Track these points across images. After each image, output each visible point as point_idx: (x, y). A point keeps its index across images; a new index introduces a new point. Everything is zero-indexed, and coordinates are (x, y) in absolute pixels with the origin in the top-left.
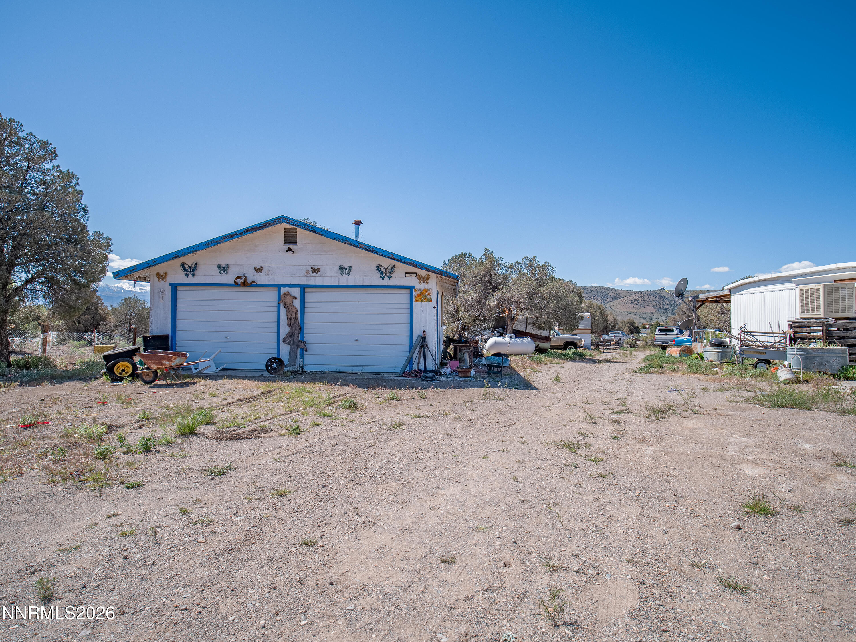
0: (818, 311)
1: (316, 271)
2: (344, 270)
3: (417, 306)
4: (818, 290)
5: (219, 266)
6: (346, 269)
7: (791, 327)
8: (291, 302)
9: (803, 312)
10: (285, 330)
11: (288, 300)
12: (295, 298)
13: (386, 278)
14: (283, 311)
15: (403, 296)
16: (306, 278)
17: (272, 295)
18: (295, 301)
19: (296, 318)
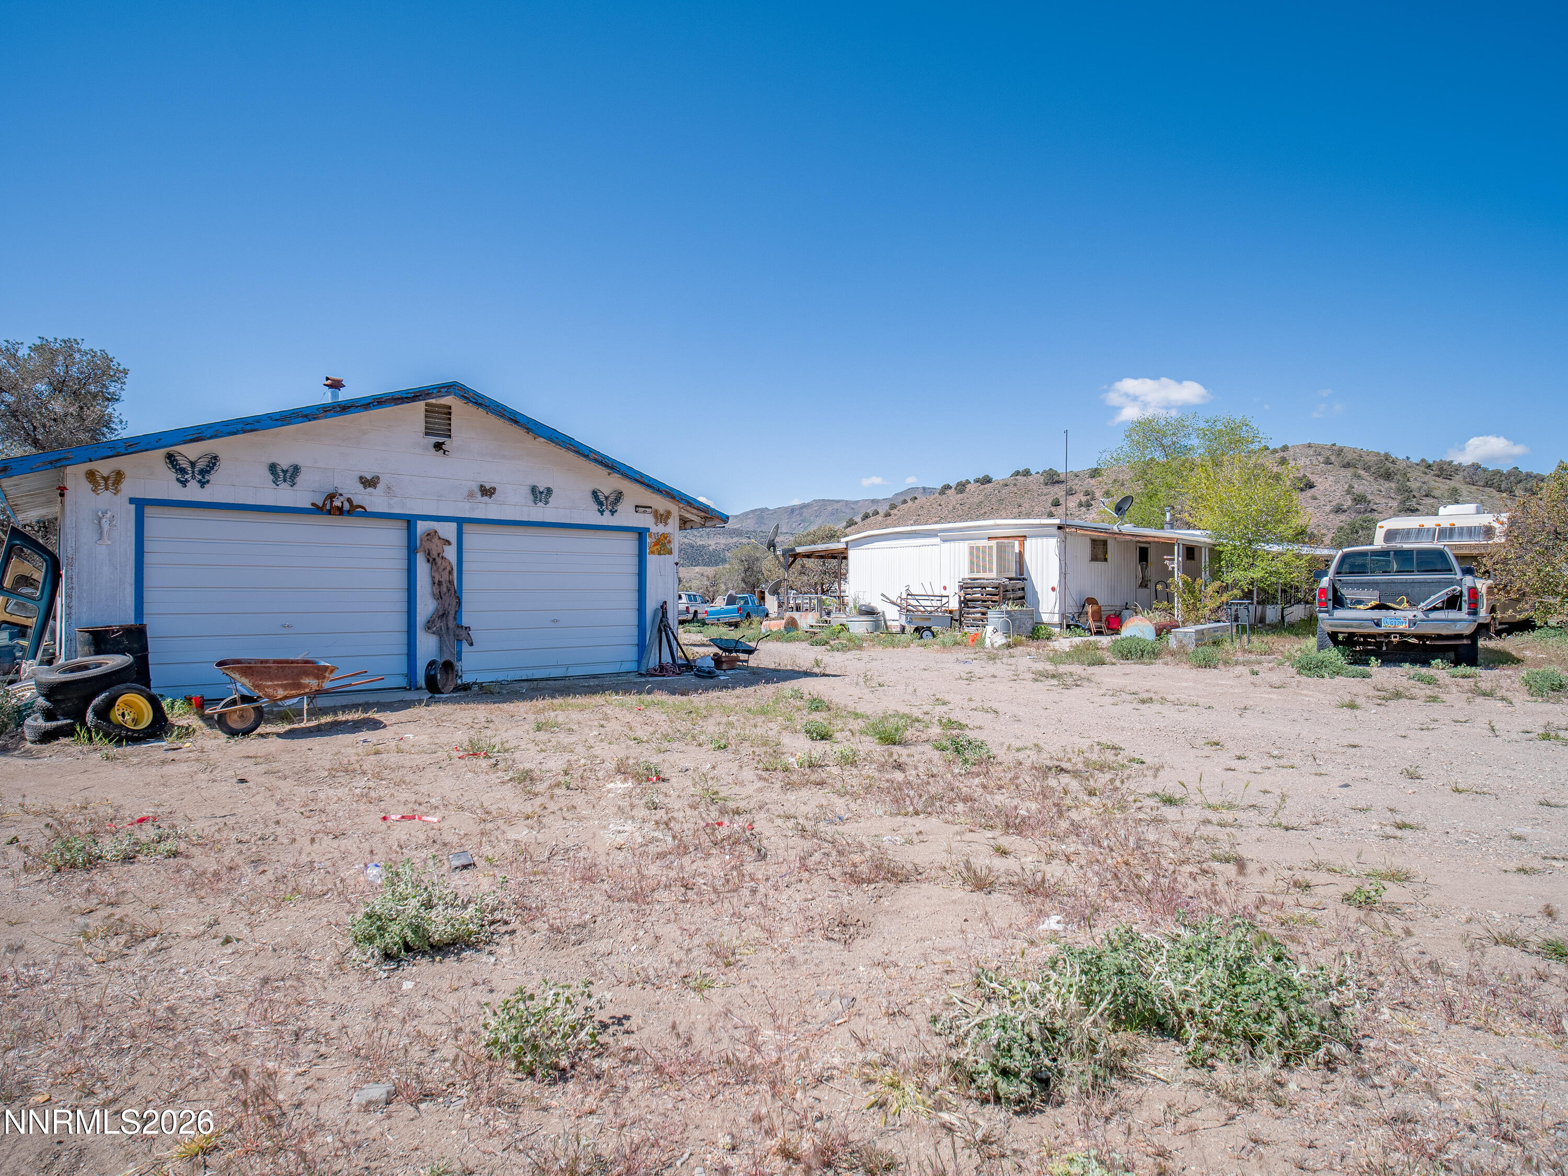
0: (991, 571)
1: (487, 492)
2: (540, 495)
3: (653, 561)
4: (991, 548)
5: (273, 468)
6: (541, 493)
7: (961, 588)
8: (440, 551)
9: (972, 571)
10: (426, 606)
11: (435, 546)
12: (449, 543)
13: (607, 513)
14: (423, 569)
15: (629, 544)
16: (467, 505)
17: (395, 536)
18: (446, 548)
19: (451, 582)
